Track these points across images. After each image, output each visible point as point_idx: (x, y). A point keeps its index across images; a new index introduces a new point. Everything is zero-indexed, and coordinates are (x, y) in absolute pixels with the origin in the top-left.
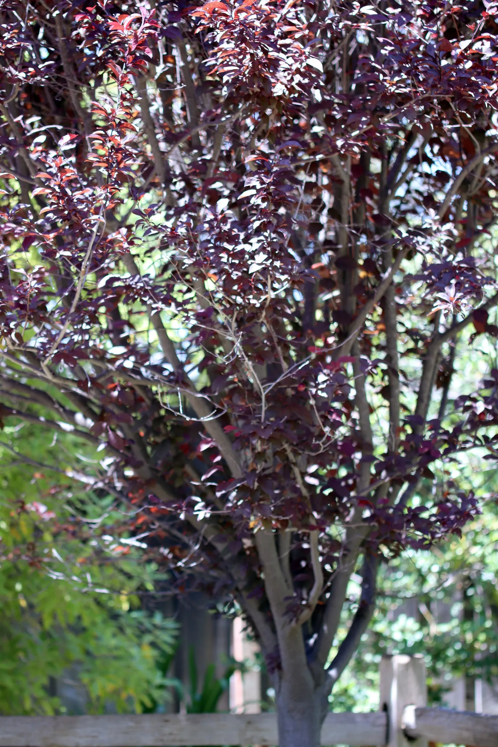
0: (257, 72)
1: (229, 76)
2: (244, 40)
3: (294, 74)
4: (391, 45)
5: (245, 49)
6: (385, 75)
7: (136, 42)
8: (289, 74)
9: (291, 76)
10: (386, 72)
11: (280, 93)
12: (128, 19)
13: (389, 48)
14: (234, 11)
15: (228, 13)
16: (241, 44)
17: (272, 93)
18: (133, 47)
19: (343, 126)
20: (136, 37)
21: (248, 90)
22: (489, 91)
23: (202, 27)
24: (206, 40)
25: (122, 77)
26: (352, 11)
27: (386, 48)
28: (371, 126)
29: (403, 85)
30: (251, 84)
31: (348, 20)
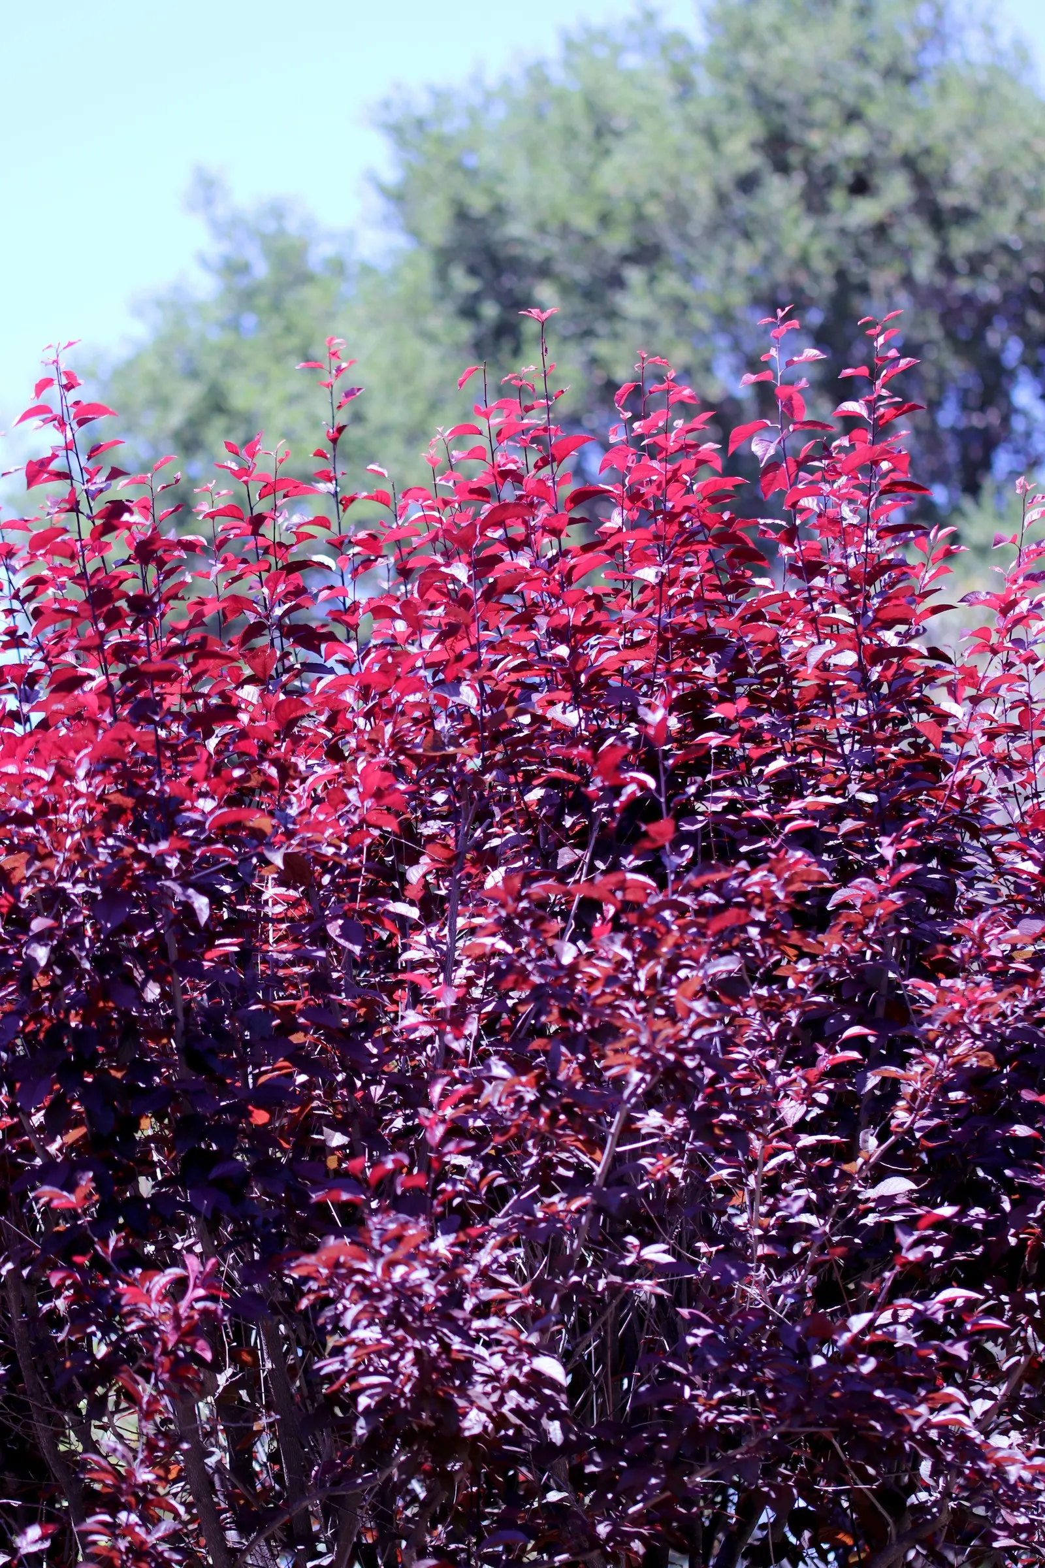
0: (428, 1388)
1: (371, 1396)
2: (402, 1323)
3: (505, 1390)
4: (706, 1325)
5: (405, 1340)
6: (693, 1387)
7: (177, 1327)
8: (494, 1389)
9: (498, 1393)
10: (697, 1379)
11: (477, 1430)
12: (161, 1281)
13: (703, 1332)
14: (381, 1262)
15: (367, 1266)
16: (396, 1329)
17: (462, 1430)
18: (172, 1339)
19: (610, 1496)
20: (176, 1317)
21: (409, 1423)
22: (911, 1421)
23: (312, 1297)
24: (321, 1321)
25: (148, 1402)
26: (623, 1258)
27: (695, 1331)
28: (668, 1494)
29: (732, 1408)
30: (416, 1411)
31: (615, 1274)
